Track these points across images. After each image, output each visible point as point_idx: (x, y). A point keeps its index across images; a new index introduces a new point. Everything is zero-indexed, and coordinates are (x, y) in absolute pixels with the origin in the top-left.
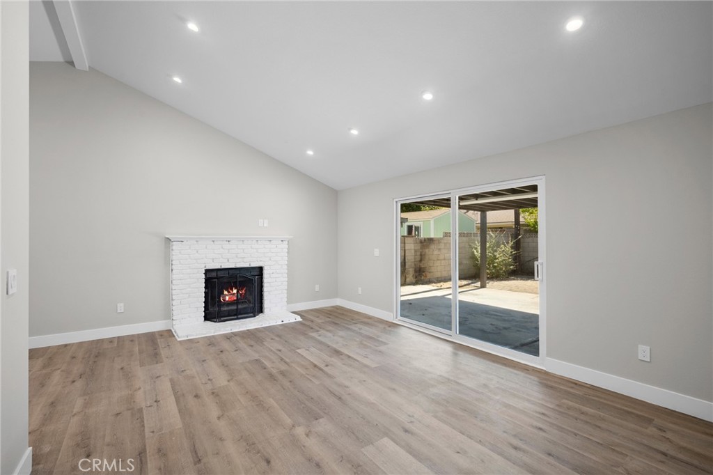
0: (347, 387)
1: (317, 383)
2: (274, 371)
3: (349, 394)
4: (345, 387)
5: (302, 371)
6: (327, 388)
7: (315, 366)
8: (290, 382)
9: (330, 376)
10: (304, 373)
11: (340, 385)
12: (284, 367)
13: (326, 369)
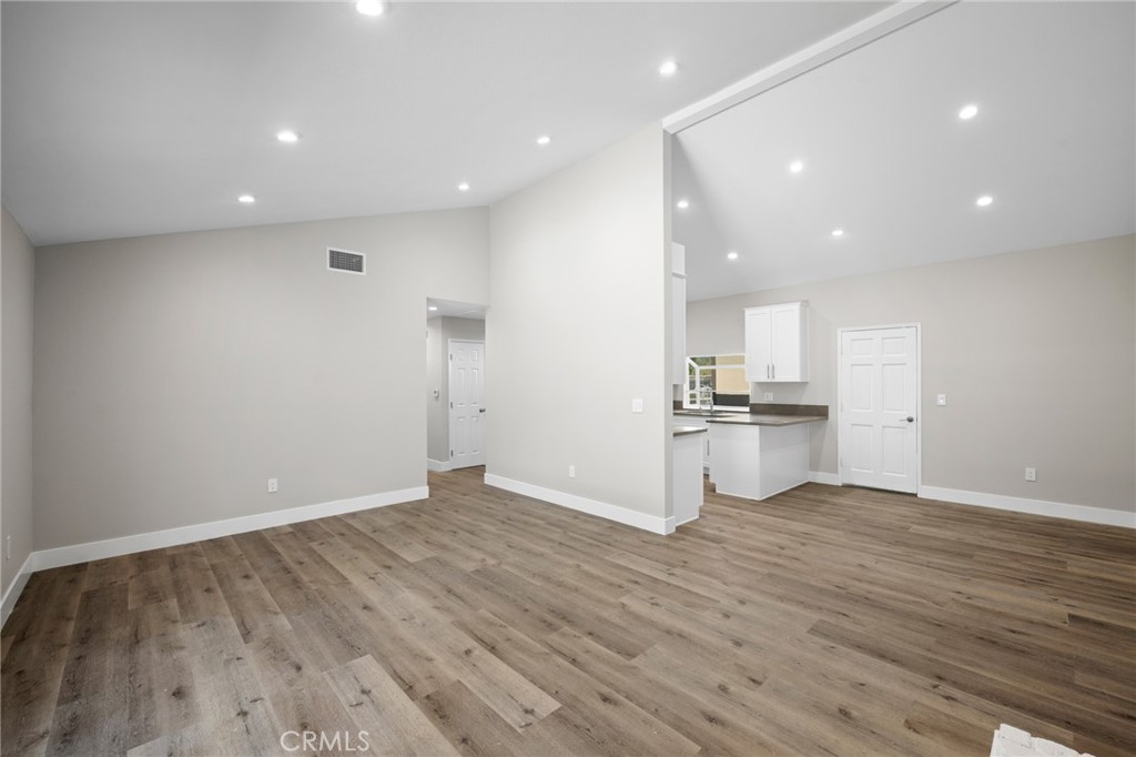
0: (435, 607)
1: (482, 611)
2: (566, 628)
3: (435, 597)
4: (438, 608)
5: (515, 631)
6: (466, 603)
7: (493, 649)
8: (527, 610)
9: (463, 626)
10: (511, 628)
11: (448, 610)
12: (554, 638)
13: (471, 643)
